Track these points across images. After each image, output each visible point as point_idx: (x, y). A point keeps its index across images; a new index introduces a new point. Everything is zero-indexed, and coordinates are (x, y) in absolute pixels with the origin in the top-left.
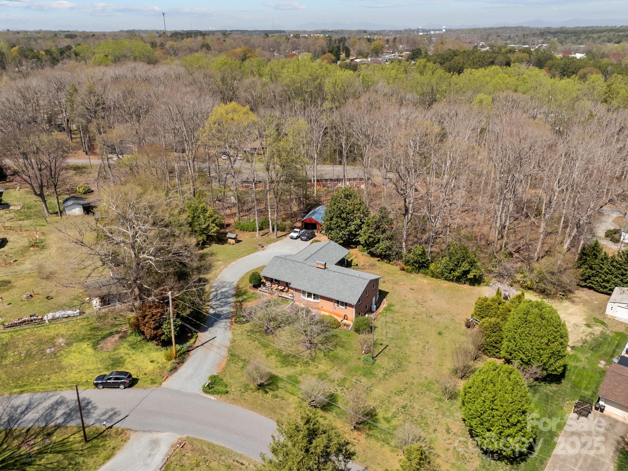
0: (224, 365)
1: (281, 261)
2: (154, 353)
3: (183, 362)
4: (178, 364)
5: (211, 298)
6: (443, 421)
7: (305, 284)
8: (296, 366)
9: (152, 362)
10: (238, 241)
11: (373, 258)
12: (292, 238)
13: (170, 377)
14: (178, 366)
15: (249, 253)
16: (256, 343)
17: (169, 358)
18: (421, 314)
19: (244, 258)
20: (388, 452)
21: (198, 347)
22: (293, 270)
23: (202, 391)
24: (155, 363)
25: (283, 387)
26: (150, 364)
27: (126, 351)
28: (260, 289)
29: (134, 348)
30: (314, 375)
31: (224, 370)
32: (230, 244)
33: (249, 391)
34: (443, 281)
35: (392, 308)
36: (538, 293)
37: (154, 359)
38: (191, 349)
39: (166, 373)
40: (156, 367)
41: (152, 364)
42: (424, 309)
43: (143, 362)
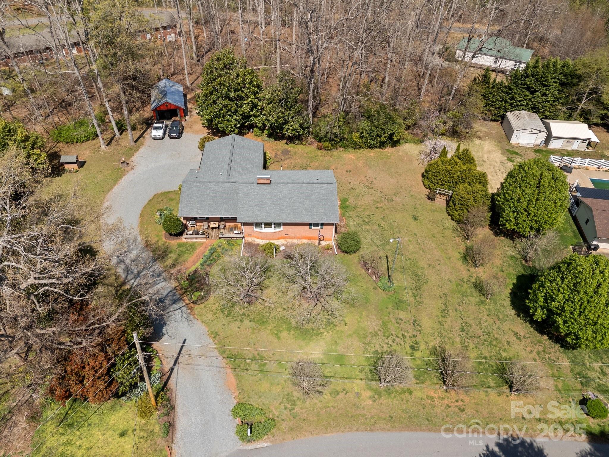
0: (233, 380)
1: (196, 186)
2: (113, 417)
3: (173, 408)
4: (167, 414)
5: (123, 276)
6: (505, 328)
7: (257, 213)
8: (321, 333)
9: (123, 434)
10: (81, 164)
11: (278, 142)
12: (155, 139)
13: (174, 447)
14: (171, 420)
15: (116, 181)
16: (246, 322)
17: (145, 413)
18: (381, 201)
19: (114, 190)
20: (497, 398)
21: (172, 369)
22: (225, 195)
23: (240, 442)
24: (130, 432)
25: (332, 374)
26: (123, 439)
27: (64, 439)
28: (185, 236)
29: (71, 426)
30: (350, 336)
31: (240, 388)
32: (70, 171)
33: (298, 403)
34: (366, 150)
35: (347, 203)
36: (450, 136)
37: (122, 428)
38: (165, 377)
39: (160, 442)
40: (137, 439)
41: (126, 438)
42: (378, 194)
43: (108, 443)
